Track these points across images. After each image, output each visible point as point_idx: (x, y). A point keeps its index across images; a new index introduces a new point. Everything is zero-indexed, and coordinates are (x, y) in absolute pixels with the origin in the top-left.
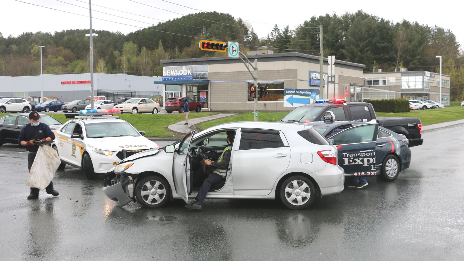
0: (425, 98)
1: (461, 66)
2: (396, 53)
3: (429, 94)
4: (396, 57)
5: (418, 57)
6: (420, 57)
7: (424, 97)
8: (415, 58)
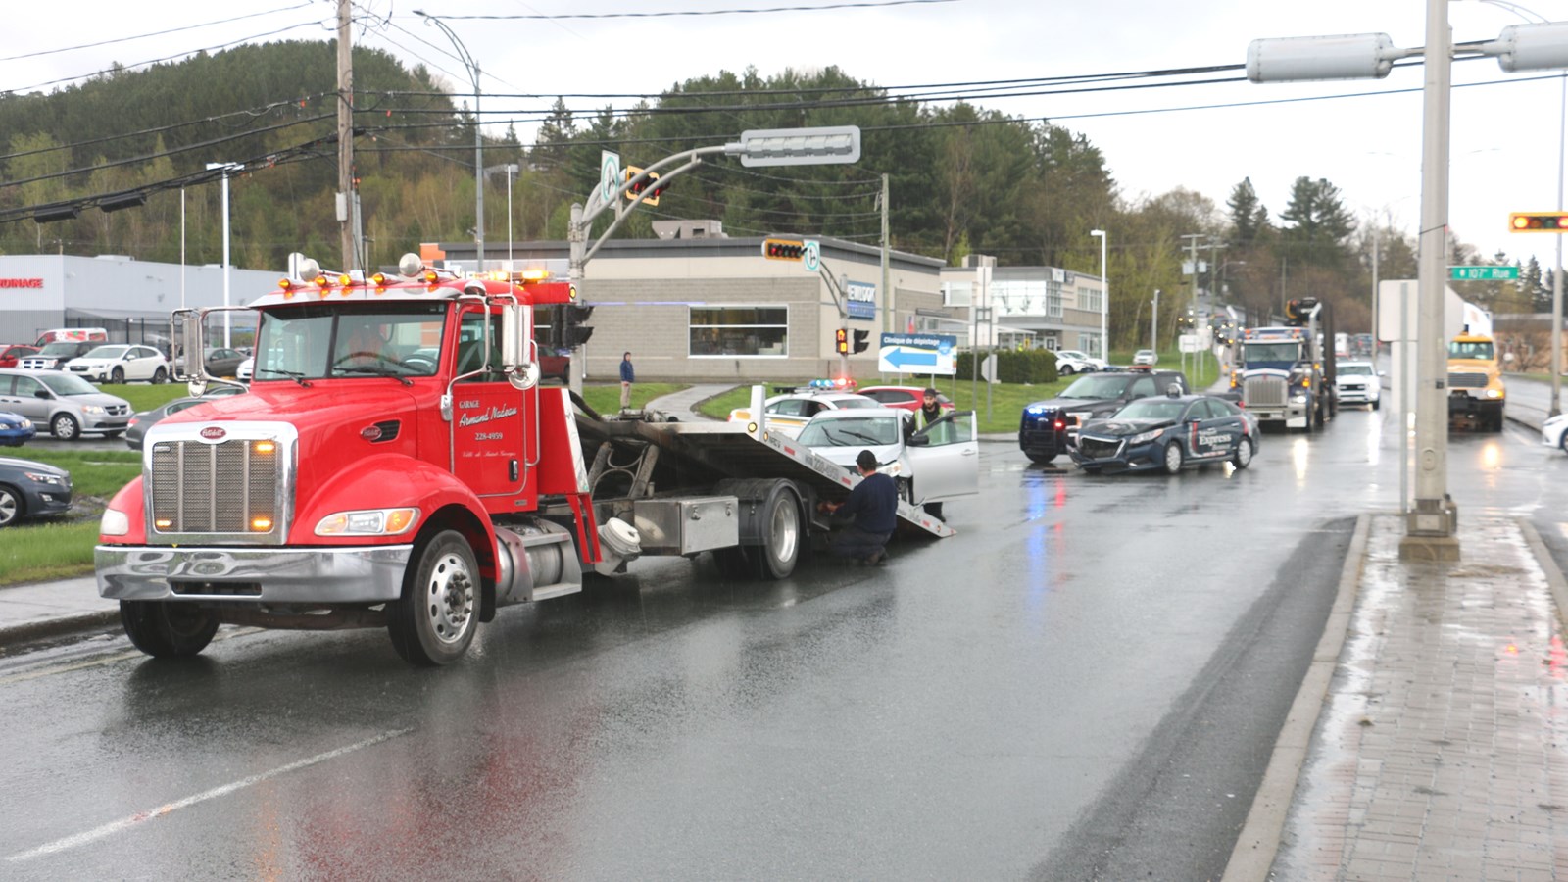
0: (1050, 343)
1: (1127, 250)
2: (946, 202)
3: (1060, 332)
4: (944, 217)
5: (1007, 218)
6: (1013, 217)
7: (1048, 341)
8: (997, 221)
